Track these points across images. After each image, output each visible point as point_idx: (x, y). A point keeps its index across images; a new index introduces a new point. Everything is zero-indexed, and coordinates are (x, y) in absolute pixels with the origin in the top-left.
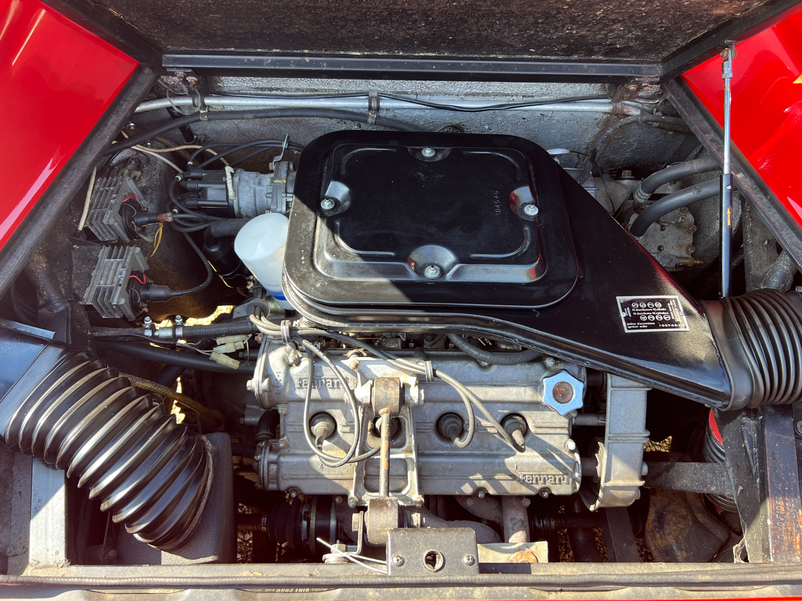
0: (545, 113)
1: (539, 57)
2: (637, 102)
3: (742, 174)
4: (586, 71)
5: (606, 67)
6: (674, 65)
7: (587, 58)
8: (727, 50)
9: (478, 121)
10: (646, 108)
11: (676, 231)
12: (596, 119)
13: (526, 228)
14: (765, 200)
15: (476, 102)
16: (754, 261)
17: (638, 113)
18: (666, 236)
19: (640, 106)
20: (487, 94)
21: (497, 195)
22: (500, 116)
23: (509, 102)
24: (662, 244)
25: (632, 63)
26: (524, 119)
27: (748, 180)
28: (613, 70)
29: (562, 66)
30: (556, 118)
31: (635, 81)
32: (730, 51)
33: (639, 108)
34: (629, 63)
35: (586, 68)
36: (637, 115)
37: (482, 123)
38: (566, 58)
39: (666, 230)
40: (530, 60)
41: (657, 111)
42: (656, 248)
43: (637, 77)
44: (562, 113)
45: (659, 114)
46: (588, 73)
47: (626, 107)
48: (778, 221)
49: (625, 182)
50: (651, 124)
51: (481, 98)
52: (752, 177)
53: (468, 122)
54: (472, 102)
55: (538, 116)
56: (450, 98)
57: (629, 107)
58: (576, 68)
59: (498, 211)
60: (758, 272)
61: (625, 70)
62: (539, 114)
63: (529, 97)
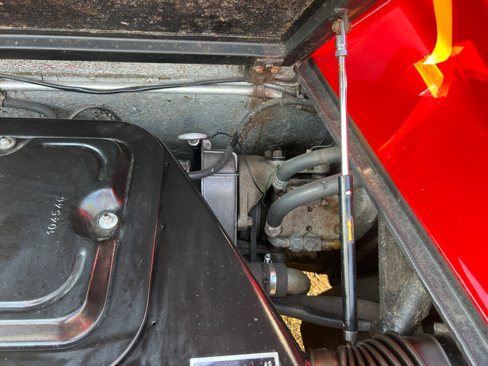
0: (188, 96)
1: (141, 32)
2: (278, 85)
3: (371, 169)
4: (200, 50)
5: (222, 45)
6: (294, 43)
7: (197, 34)
8: (339, 22)
9: (122, 103)
10: (289, 91)
11: (323, 211)
12: (242, 102)
13: (83, 253)
14: (395, 203)
15: (110, 83)
16: (387, 272)
17: (280, 96)
18: (314, 216)
19: (282, 88)
20: (121, 76)
21: (62, 203)
22: (143, 99)
23: (145, 84)
24: (310, 224)
25: (251, 42)
26: (170, 101)
27: (376, 176)
28: (231, 49)
29: (172, 44)
30: (202, 100)
31: (258, 62)
32: (343, 22)
33: (281, 91)
34: (248, 42)
35: (200, 46)
36: (279, 98)
37: (128, 105)
38: (173, 34)
39: (314, 211)
40: (132, 36)
41: (300, 94)
42: (305, 229)
43: (259, 58)
44: (206, 96)
45: (301, 96)
46: (202, 52)
47: (267, 89)
48: (410, 232)
49: (276, 163)
50: (295, 107)
51: (113, 80)
52: (381, 173)
53: (111, 104)
54: (105, 83)
55: (182, 98)
56: (81, 79)
57: (270, 90)
58: (189, 47)
59: (52, 228)
60: (392, 287)
61: (245, 49)
62: (182, 96)
63: (165, 79)
